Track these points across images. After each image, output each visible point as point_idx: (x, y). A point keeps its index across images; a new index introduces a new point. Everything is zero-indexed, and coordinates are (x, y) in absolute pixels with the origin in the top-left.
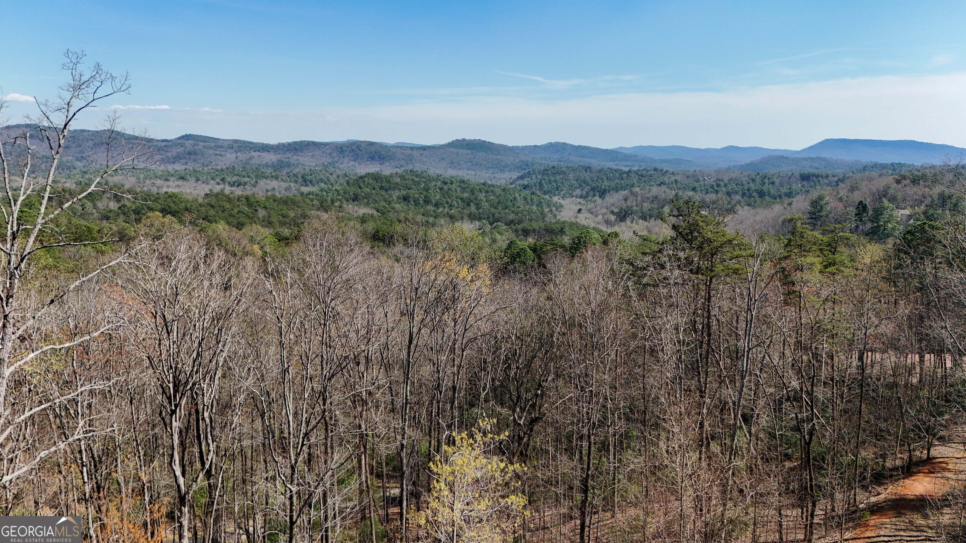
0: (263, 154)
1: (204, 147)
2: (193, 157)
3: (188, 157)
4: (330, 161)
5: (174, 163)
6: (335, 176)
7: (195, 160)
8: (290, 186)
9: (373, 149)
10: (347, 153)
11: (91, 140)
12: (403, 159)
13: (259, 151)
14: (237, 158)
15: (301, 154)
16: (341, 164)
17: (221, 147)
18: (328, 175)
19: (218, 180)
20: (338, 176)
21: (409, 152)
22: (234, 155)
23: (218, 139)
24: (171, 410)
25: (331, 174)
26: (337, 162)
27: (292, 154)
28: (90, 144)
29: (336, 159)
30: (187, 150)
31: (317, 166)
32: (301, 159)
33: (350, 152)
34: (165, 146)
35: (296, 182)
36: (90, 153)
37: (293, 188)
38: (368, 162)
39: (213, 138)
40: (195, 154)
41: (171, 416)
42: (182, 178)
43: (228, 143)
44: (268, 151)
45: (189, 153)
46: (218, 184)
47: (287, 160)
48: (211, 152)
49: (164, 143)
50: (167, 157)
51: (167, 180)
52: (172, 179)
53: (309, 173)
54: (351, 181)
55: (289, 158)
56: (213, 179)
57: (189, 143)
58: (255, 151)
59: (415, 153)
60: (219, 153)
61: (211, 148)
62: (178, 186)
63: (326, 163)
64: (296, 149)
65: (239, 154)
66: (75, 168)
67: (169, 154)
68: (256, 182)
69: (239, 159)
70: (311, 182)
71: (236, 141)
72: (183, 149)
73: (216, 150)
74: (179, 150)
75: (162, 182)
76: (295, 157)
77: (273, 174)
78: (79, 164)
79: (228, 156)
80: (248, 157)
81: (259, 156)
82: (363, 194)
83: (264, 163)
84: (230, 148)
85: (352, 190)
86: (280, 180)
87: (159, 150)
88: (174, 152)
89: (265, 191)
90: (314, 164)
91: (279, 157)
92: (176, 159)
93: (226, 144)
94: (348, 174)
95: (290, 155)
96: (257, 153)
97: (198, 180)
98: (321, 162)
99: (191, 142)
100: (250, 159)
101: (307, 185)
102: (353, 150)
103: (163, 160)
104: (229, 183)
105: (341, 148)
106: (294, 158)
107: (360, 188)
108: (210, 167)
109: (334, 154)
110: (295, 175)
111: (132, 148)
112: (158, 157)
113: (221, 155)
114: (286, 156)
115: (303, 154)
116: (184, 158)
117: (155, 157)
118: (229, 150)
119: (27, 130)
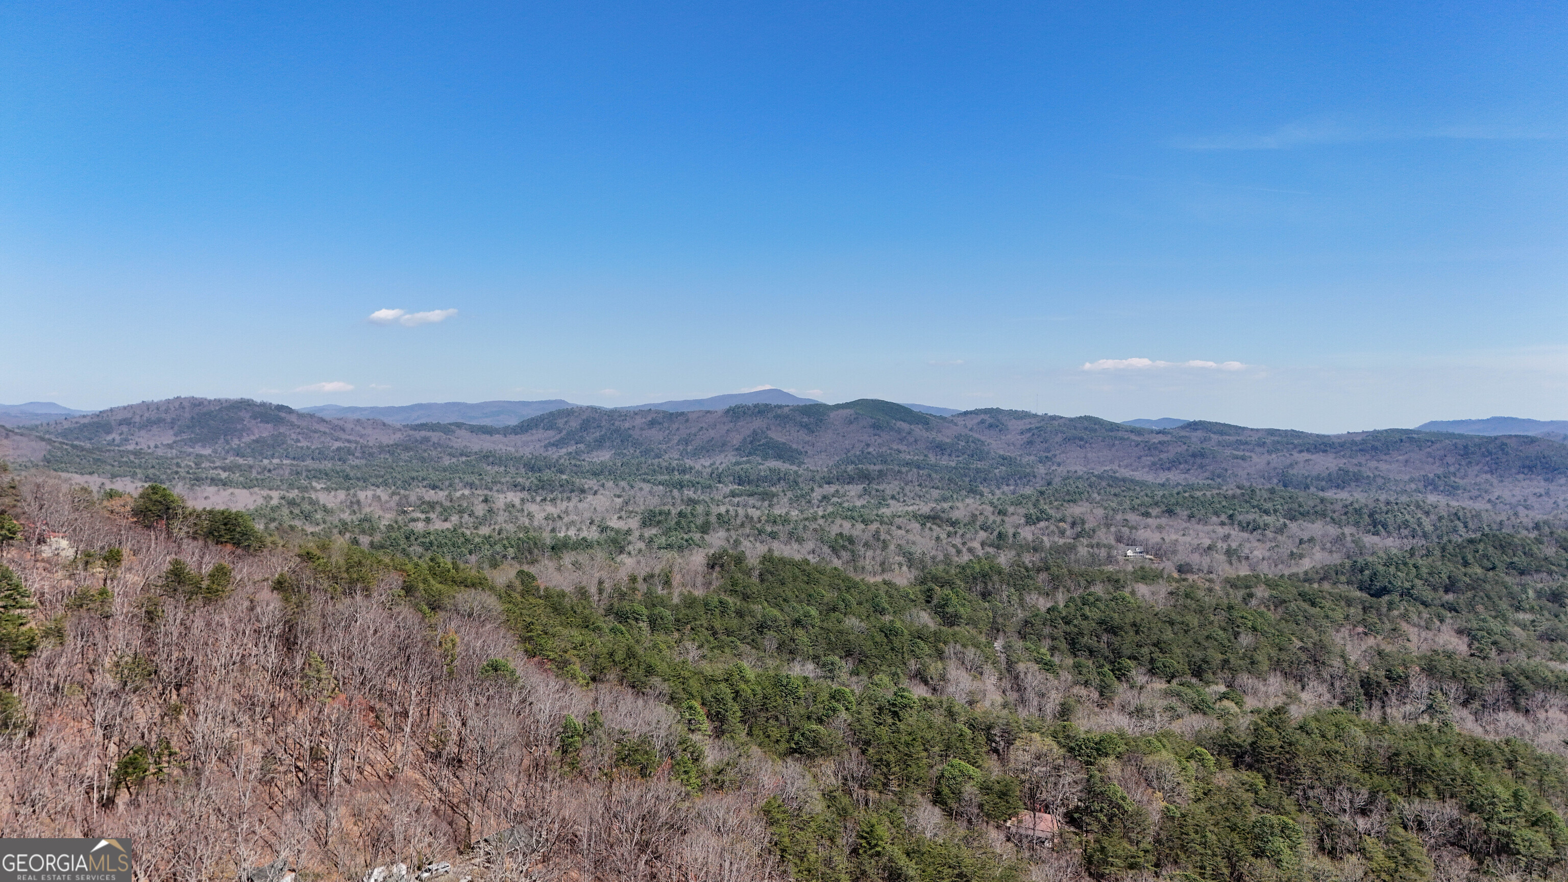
0: (1313, 457)
1: (1219, 443)
2: (1198, 461)
3: (1191, 460)
4: (1440, 471)
5: (1169, 469)
6: (1433, 517)
7: (1201, 466)
8: (1343, 534)
10: (1476, 458)
11: (1061, 432)
13: (1308, 450)
14: (1269, 463)
15: (1384, 457)
16: (1463, 478)
17: (1246, 443)
19: (1223, 517)
20: (1440, 518)
22: (1266, 458)
23: (1244, 429)
25: (1427, 513)
26: (1455, 475)
27: (1368, 456)
28: (1059, 438)
29: (1452, 469)
30: (1191, 449)
31: (1412, 480)
32: (1383, 466)
33: (1483, 455)
34: (1160, 442)
35: (1357, 524)
36: (1058, 452)
37: (1349, 539)
39: (1236, 427)
40: (1203, 455)
42: (1170, 512)
43: (1260, 435)
44: (1325, 451)
45: (1194, 456)
46: (1223, 524)
47: (1357, 469)
48: (1228, 452)
49: (1161, 438)
50: (1160, 460)
51: (1147, 515)
52: (1154, 511)
53: (1384, 509)
54: (1450, 548)
55: (1360, 465)
56: (1217, 514)
57: (1197, 435)
58: (1301, 451)
60: (1241, 453)
61: (1229, 445)
62: (1160, 528)
63: (1431, 476)
64: (1375, 448)
65: (1274, 456)
66: (1035, 477)
67: (1163, 456)
68: (1285, 525)
69: (1272, 465)
70: (1385, 526)
71: (1271, 432)
72: (1185, 447)
73: (1237, 449)
74: (1179, 450)
75: (1138, 518)
76: (1373, 464)
77: (1318, 508)
78: (1041, 470)
79: (1255, 458)
80: (1288, 462)
81: (1307, 461)
82: (1467, 580)
83: (1314, 473)
84: (1259, 445)
85: (1446, 569)
86: (1328, 519)
87: (1151, 448)
88: (1172, 452)
89: (1296, 541)
90: (1407, 478)
91: (1342, 462)
92: (1173, 464)
93: (1255, 437)
94: (1461, 514)
95: (1362, 459)
96: (1306, 456)
97: (1191, 517)
98: (1423, 473)
99: (1200, 434)
100: (1291, 466)
101: (1376, 533)
102: (1490, 453)
103: (1154, 464)
104: (1240, 523)
105: (1466, 447)
106: (1369, 466)
107: (1466, 564)
108: (1215, 492)
109: (1450, 459)
110: (1358, 512)
111: (1114, 445)
112: (1148, 460)
113: (1243, 458)
114: (1355, 461)
115: (1387, 458)
116: (1186, 462)
117: (1144, 458)
118: (1257, 449)
119: (986, 417)
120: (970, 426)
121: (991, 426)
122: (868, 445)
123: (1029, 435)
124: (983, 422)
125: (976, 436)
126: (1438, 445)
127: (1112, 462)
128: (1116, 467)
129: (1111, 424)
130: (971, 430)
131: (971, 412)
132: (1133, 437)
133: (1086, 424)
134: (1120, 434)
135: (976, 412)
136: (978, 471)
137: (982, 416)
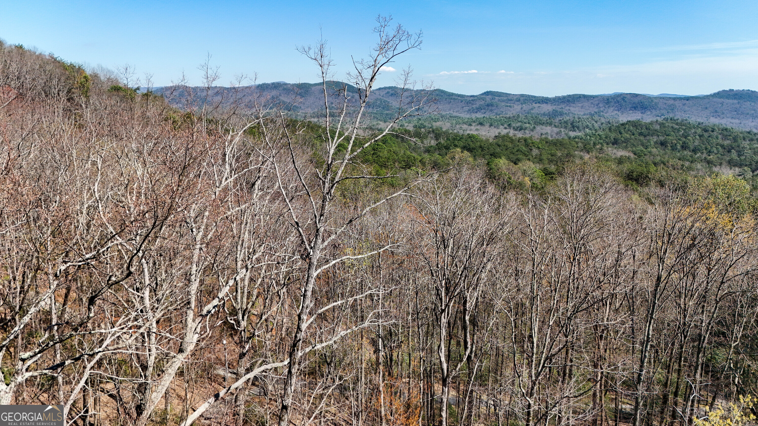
0: (542, 105)
1: (499, 100)
2: (490, 108)
3: (487, 108)
4: (596, 110)
5: (476, 112)
6: (599, 123)
7: (491, 110)
8: (561, 131)
9: (636, 100)
10: (612, 104)
12: (665, 108)
13: (539, 103)
14: (522, 108)
15: (572, 105)
16: (606, 113)
17: (511, 100)
18: (594, 122)
19: (506, 126)
20: (602, 124)
21: (672, 102)
22: (520, 107)
23: (510, 94)
24: (441, 309)
25: (596, 122)
26: (603, 112)
27: (566, 104)
29: (602, 109)
30: (487, 103)
31: (584, 115)
32: (572, 109)
33: (615, 103)
34: (472, 100)
35: (566, 127)
37: (563, 133)
38: (631, 112)
39: (506, 94)
40: (492, 105)
41: (441, 313)
42: (481, 124)
43: (517, 97)
44: (547, 103)
45: (488, 105)
46: (505, 128)
47: (561, 110)
48: (503, 104)
49: (472, 98)
50: (472, 108)
51: (470, 125)
52: (474, 124)
53: (578, 120)
54: (613, 128)
55: (562, 108)
56: (502, 125)
57: (488, 98)
58: (536, 103)
59: (677, 103)
60: (509, 105)
61: (503, 101)
62: (477, 130)
63: (593, 112)
64: (568, 101)
65: (524, 105)
67: (474, 106)
68: (534, 127)
70: (578, 128)
71: (522, 95)
72: (484, 102)
73: (507, 103)
74: (481, 103)
75: (467, 126)
76: (568, 108)
77: (548, 121)
79: (516, 107)
80: (531, 108)
81: (539, 107)
82: (623, 139)
83: (542, 112)
84: (517, 101)
85: (613, 135)
86: (553, 126)
87: (468, 103)
88: (478, 104)
89: (540, 134)
90: (582, 113)
91: (554, 107)
92: (479, 110)
93: (515, 98)
94: (611, 121)
95: (563, 106)
96: (538, 105)
97: (491, 125)
98: (589, 111)
99: (490, 96)
100: (532, 109)
101: (574, 131)
102: (618, 102)
103: (469, 110)
104: (514, 128)
106: (566, 108)
107: (621, 133)
108: (501, 116)
109: (601, 105)
110: (566, 122)
111: (451, 102)
112: (466, 108)
113: (510, 107)
114: (560, 107)
115: (574, 105)
116: (484, 109)
117: (465, 108)
118: (516, 103)
119: (390, 90)
120: (382, 95)
121: (392, 95)
122: (332, 103)
123: (410, 98)
124: (388, 93)
125: (386, 99)
126: (595, 99)
127: (450, 110)
128: (451, 112)
129: (449, 93)
130: (383, 96)
131: (382, 88)
132: (459, 98)
133: (437, 92)
134: (453, 97)
135: (385, 88)
136: (387, 114)
137: (388, 90)
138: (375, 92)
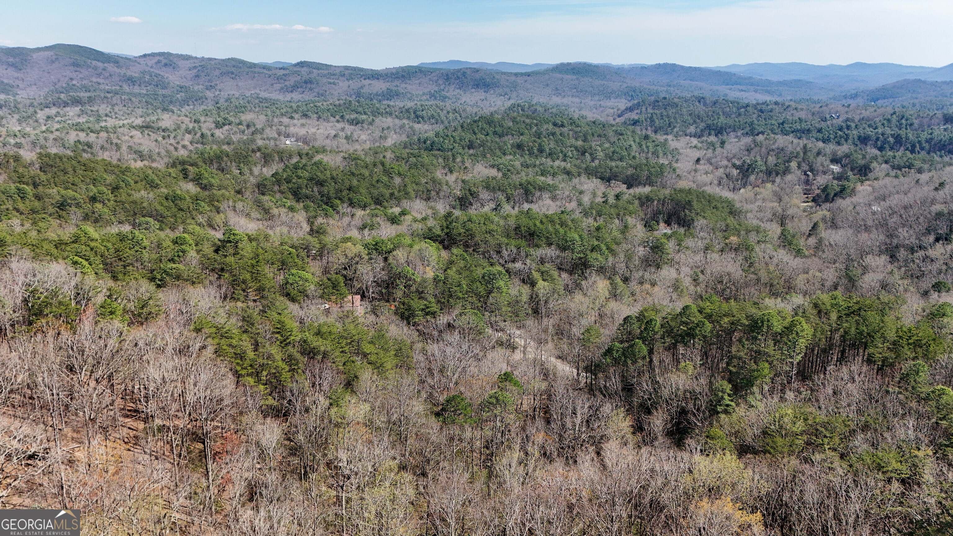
0: (372, 82)
1: (319, 75)
2: (309, 86)
3: (304, 86)
4: (437, 88)
5: (292, 92)
6: (445, 112)
7: (311, 89)
8: (403, 124)
9: (477, 76)
10: (452, 80)
11: (218, 69)
12: (507, 86)
13: (369, 78)
14: (349, 86)
15: (408, 82)
16: (447, 92)
17: (334, 75)
18: (439, 111)
19: (338, 117)
20: (448, 112)
21: (513, 78)
22: (347, 83)
23: (331, 66)
25: (442, 110)
26: (443, 90)
27: (400, 81)
28: (217, 72)
29: (442, 87)
30: (303, 79)
31: (424, 94)
32: (409, 87)
33: (455, 79)
34: (284, 75)
35: (408, 118)
36: (218, 82)
37: (407, 126)
38: (473, 90)
39: (326, 65)
40: (311, 82)
42: (305, 116)
43: (340, 69)
44: (378, 79)
45: (306, 82)
46: (338, 121)
47: (396, 89)
48: (325, 80)
50: (286, 86)
51: (292, 118)
52: (296, 116)
53: (421, 108)
54: (465, 125)
55: (397, 86)
56: (333, 116)
57: (304, 70)
58: (365, 79)
59: (520, 80)
60: (332, 81)
61: (324, 76)
63: (432, 91)
64: (403, 76)
65: (351, 82)
66: (206, 99)
67: (287, 83)
68: (373, 120)
69: (351, 87)
70: (423, 118)
71: (347, 68)
72: (299, 77)
73: (329, 78)
74: (296, 79)
75: (288, 120)
76: (403, 85)
77: (388, 110)
78: (209, 94)
79: (341, 84)
80: (360, 85)
81: (370, 84)
83: (375, 92)
84: (341, 76)
85: (468, 136)
86: (394, 116)
87: (278, 79)
88: (292, 80)
89: (381, 129)
90: (421, 93)
91: (388, 85)
92: (294, 88)
93: (338, 71)
94: (457, 109)
95: (398, 83)
96: (367, 82)
97: (319, 118)
98: (428, 90)
99: (305, 69)
100: (362, 87)
101: (419, 122)
102: (459, 78)
103: (282, 88)
104: (348, 121)
105: (447, 75)
106: (402, 87)
107: (475, 133)
108: (328, 102)
109: (441, 82)
110: (408, 111)
111: (254, 77)
112: (277, 86)
113: (334, 84)
114: (394, 84)
115: (410, 82)
116: (301, 87)
117: (275, 85)
118: (341, 78)
119: (161, 58)
120: (150, 65)
121: (166, 65)
122: (72, 79)
123: (195, 71)
124: (159, 62)
125: (158, 72)
126: (433, 74)
127: (255, 88)
128: (258, 91)
129: (250, 63)
130: (152, 67)
131: (148, 55)
132: (265, 71)
133: (233, 63)
134: (257, 70)
135: (153, 55)
136: (164, 96)
137: (158, 58)
138: (138, 60)
